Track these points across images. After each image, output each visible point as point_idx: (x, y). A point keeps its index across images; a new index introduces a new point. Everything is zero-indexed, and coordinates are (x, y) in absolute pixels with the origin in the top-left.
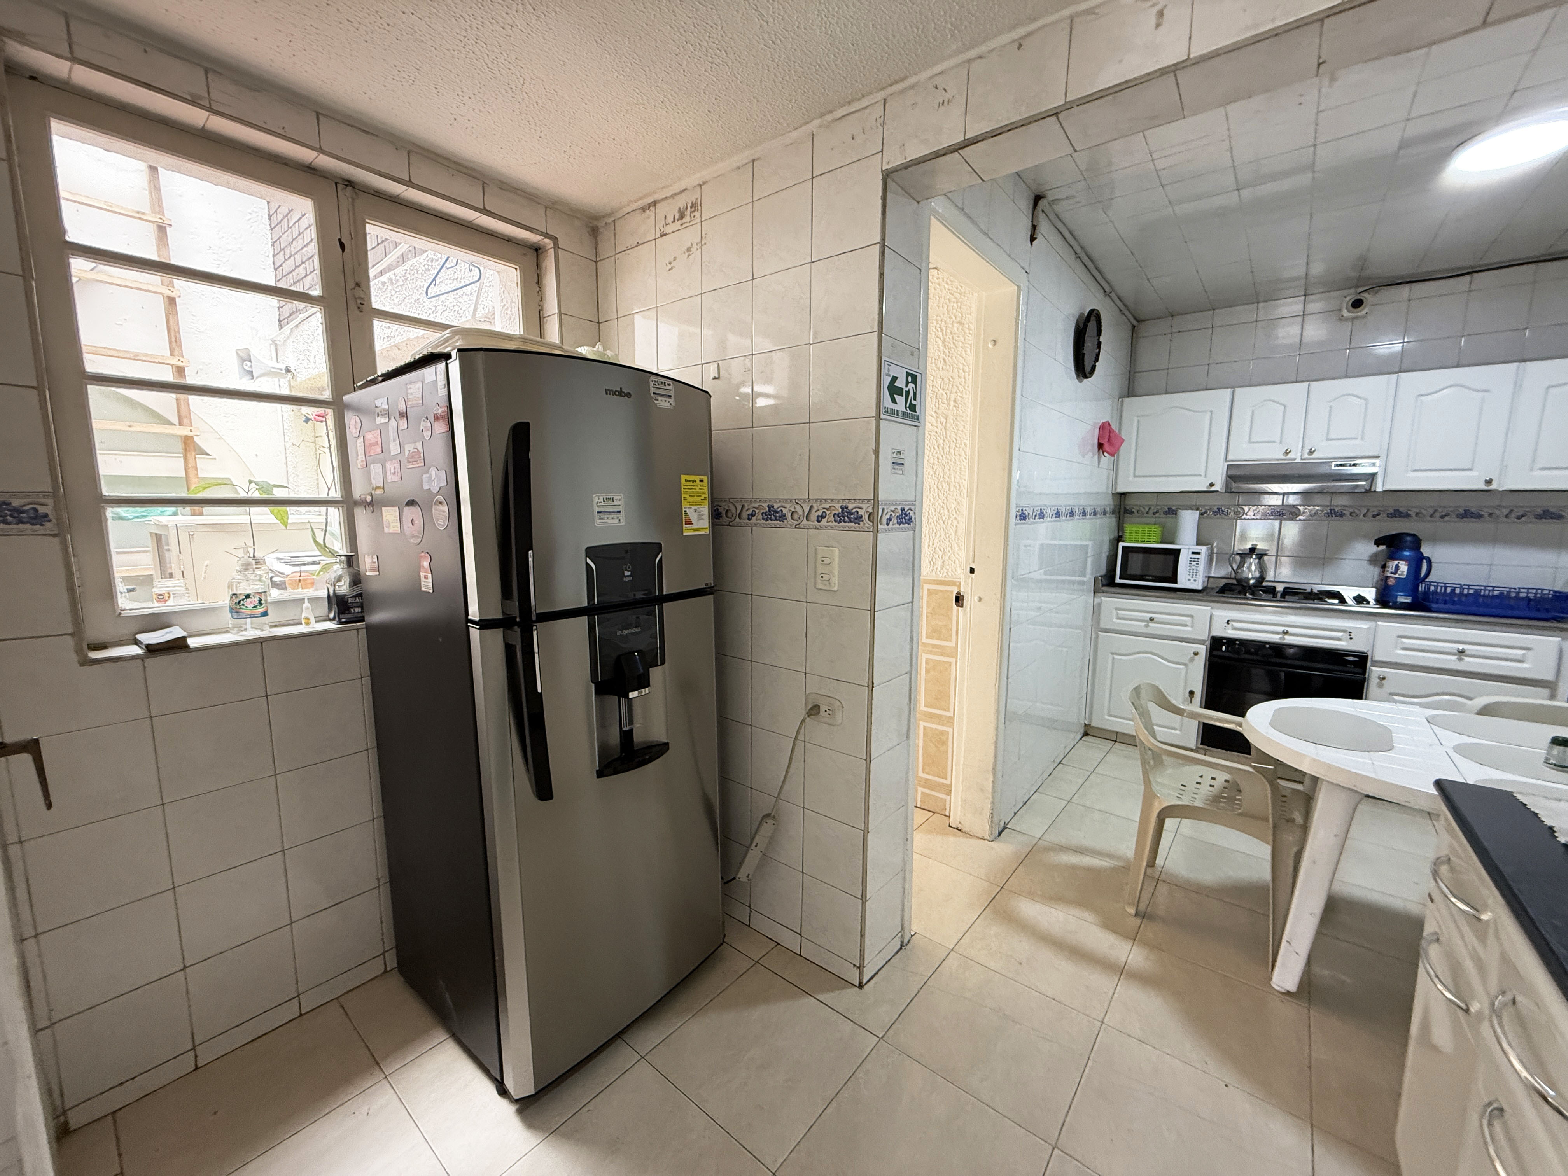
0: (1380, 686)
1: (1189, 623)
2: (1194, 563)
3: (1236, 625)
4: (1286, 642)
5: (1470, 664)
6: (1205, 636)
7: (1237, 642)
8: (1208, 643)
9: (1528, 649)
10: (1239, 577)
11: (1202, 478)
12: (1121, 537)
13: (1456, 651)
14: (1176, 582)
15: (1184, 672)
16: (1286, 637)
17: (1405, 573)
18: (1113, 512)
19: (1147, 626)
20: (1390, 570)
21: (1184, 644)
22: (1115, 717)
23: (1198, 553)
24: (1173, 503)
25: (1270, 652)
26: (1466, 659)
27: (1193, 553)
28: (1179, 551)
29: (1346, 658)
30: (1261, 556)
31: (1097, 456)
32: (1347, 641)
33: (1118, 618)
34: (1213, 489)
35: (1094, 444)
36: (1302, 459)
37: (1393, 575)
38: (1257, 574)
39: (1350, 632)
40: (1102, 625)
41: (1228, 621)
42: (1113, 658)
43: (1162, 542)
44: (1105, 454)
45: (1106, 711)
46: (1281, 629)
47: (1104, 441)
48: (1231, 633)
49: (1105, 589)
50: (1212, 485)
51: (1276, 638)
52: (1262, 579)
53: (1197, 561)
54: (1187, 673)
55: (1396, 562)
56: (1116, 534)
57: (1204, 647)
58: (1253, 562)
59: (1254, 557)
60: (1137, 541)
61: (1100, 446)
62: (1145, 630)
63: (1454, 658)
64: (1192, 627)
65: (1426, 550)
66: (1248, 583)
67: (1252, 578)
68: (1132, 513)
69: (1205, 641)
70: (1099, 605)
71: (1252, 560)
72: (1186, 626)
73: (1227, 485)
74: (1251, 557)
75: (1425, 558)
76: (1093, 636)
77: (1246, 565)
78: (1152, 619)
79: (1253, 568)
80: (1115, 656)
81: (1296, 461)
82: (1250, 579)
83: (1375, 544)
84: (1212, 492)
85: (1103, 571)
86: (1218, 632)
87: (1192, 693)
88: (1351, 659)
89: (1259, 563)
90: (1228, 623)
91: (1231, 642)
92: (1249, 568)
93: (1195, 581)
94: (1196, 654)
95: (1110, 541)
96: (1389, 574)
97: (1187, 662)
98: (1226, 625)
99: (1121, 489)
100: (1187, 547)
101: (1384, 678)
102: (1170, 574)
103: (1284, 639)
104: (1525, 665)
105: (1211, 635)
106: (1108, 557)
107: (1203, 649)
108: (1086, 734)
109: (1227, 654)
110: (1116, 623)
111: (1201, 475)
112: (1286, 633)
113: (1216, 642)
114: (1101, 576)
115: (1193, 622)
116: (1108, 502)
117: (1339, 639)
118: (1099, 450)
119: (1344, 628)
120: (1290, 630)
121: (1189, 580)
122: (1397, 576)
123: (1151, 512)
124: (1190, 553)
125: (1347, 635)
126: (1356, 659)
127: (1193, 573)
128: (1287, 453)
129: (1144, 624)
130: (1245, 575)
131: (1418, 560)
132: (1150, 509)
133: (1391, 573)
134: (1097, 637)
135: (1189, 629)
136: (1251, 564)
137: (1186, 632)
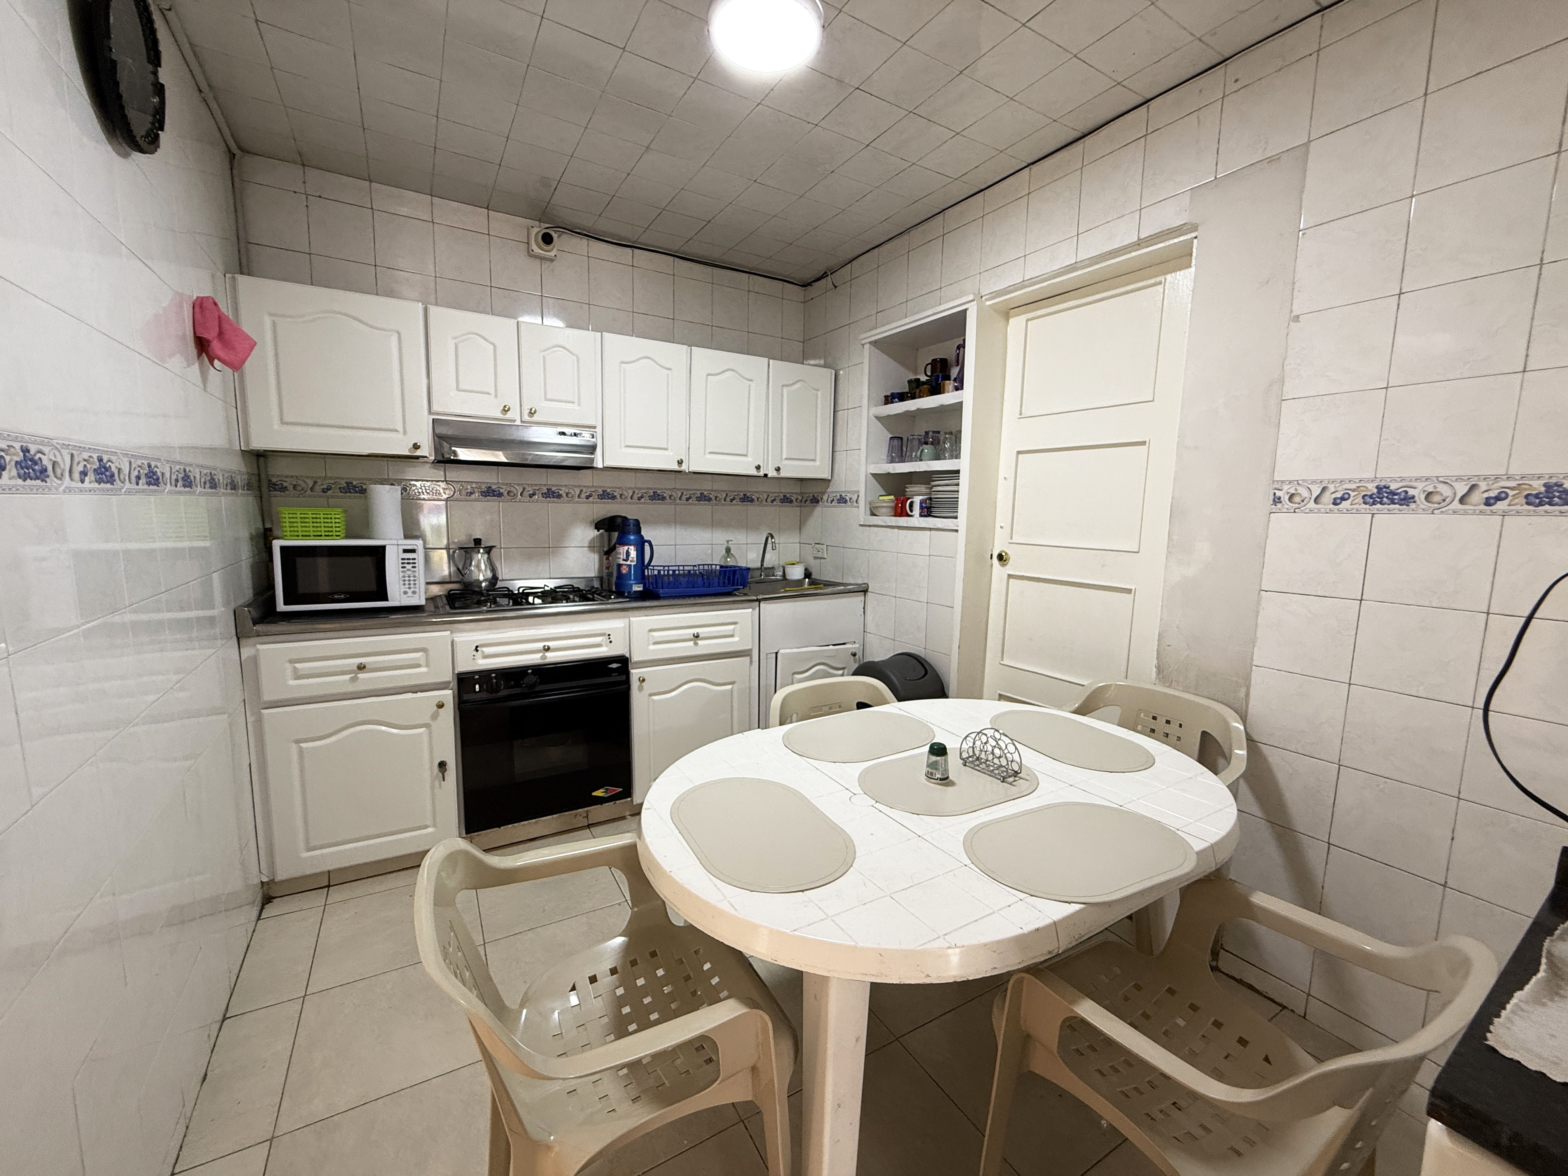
0: (641, 689)
1: (423, 662)
2: (409, 567)
3: (487, 650)
4: (547, 661)
5: (705, 646)
6: (448, 676)
7: (493, 675)
8: (454, 684)
9: (735, 623)
10: (467, 579)
11: (400, 436)
12: (270, 530)
13: (692, 637)
14: (386, 599)
15: (425, 739)
16: (548, 654)
17: (635, 559)
18: (249, 486)
19: (354, 680)
20: (621, 556)
21: (419, 695)
22: (322, 847)
23: (413, 551)
24: (354, 474)
25: (534, 679)
26: (700, 642)
27: (405, 551)
28: (383, 548)
29: (610, 666)
30: (489, 550)
31: (197, 366)
32: (607, 646)
33: (298, 677)
34: (418, 453)
35: (184, 335)
36: (522, 421)
37: (624, 562)
38: (489, 575)
39: (609, 635)
40: (267, 697)
41: (477, 647)
42: (301, 752)
43: (347, 537)
44: (217, 363)
45: (301, 844)
46: (540, 645)
47: (211, 334)
48: (483, 664)
49: (258, 628)
50: (416, 447)
51: (535, 659)
52: (494, 579)
53: (413, 563)
54: (430, 737)
55: (626, 548)
56: (260, 525)
57: (450, 692)
58: (480, 557)
59: (481, 551)
60: (306, 537)
61: (202, 346)
62: (351, 688)
63: (691, 643)
64: (427, 666)
65: (646, 533)
66: (481, 587)
67: (485, 580)
68: (284, 489)
69: (449, 682)
70: (255, 659)
71: (480, 555)
72: (418, 666)
73: (437, 449)
74: (479, 552)
75: (647, 541)
76: (250, 719)
77: (473, 563)
78: (361, 668)
79: (483, 567)
80: (303, 745)
81: (515, 424)
82: (481, 582)
83: (596, 528)
84: (417, 457)
85: (247, 593)
86: (464, 666)
87: (442, 765)
88: (614, 666)
89: (489, 558)
90: (477, 651)
91: (485, 675)
92: (478, 566)
93: (414, 592)
94: (441, 706)
95: (252, 538)
96: (622, 562)
97: (427, 720)
98: (475, 653)
99: (259, 443)
100: (395, 542)
101: (644, 680)
102: (373, 587)
103: (546, 657)
104: (736, 639)
105: (456, 672)
106: (252, 567)
107: (448, 695)
108: (267, 900)
109: (485, 695)
110: (295, 686)
111: (397, 431)
112: (548, 649)
113: (464, 681)
114: (248, 606)
115: (427, 659)
116: (236, 466)
117: (599, 645)
118: (199, 355)
119: (603, 632)
120: (551, 644)
121: (405, 593)
122: (628, 563)
123: (318, 488)
124: (401, 551)
125: (605, 638)
126: (619, 665)
127: (408, 582)
128: (505, 410)
129: (347, 677)
130: (474, 577)
131: (641, 544)
132: (315, 482)
133: (624, 560)
134: (259, 720)
135: (423, 670)
136: (479, 561)
137: (421, 674)
